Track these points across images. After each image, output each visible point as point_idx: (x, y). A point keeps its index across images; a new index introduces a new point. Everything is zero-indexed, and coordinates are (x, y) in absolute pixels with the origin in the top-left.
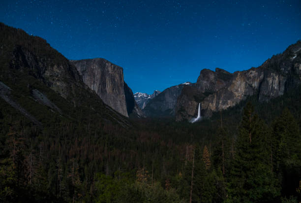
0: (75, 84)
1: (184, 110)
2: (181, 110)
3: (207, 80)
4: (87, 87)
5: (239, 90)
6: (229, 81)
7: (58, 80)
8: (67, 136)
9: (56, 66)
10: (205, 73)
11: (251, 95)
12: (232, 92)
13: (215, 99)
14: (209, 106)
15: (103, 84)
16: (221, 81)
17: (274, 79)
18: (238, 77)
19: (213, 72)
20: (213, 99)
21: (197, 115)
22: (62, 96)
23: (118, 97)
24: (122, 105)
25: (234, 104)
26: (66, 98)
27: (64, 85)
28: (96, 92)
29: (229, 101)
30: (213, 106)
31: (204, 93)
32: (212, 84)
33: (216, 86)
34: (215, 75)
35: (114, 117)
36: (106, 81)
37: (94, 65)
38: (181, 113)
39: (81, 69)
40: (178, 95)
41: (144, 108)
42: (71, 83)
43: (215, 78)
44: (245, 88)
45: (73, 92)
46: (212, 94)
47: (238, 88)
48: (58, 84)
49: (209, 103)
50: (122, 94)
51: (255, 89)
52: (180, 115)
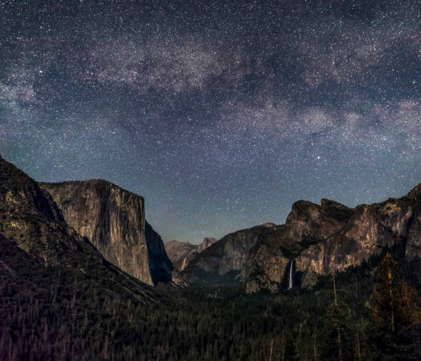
0: (48, 225)
1: (262, 273)
2: (258, 272)
3: (306, 220)
4: (70, 232)
5: (368, 236)
6: (347, 222)
7: (15, 219)
8: (27, 321)
9: (10, 193)
10: (301, 208)
11: (389, 246)
13: (323, 252)
14: (310, 264)
15: (104, 226)
16: (331, 223)
18: (365, 215)
19: (316, 205)
20: (317, 254)
22: (20, 246)
23: (134, 248)
24: (140, 264)
25: (359, 263)
26: (27, 250)
27: (26, 227)
28: (91, 238)
29: (349, 257)
30: (317, 266)
31: (299, 243)
32: (315, 226)
33: (322, 230)
34: (319, 211)
35: (125, 286)
36: (111, 220)
37: (88, 191)
38: (256, 279)
39: (61, 199)
40: (251, 245)
41: (185, 269)
42: (40, 223)
43: (321, 217)
44: (379, 233)
45: (44, 239)
46: (317, 243)
47: (365, 233)
48: (14, 225)
49: (311, 259)
50: (142, 244)
51: (398, 235)
52: (254, 281)
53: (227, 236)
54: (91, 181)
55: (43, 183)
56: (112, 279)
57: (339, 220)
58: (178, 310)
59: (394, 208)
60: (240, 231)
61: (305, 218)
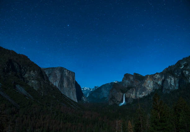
0: (44, 82)
2: (113, 98)
3: (129, 80)
4: (51, 84)
5: (150, 86)
6: (142, 81)
7: (33, 79)
9: (32, 71)
10: (127, 76)
11: (157, 89)
12: (145, 88)
13: (135, 91)
14: (130, 95)
15: (62, 82)
16: (137, 81)
17: (171, 79)
18: (148, 78)
19: (132, 75)
20: (133, 91)
21: (123, 101)
22: (34, 89)
23: (71, 89)
24: (73, 95)
25: (147, 95)
26: (37, 90)
27: (37, 82)
28: (57, 86)
29: (143, 93)
30: (133, 96)
31: (127, 88)
32: (132, 82)
33: (134, 83)
34: (133, 77)
35: (68, 102)
36: (64, 80)
37: (57, 71)
38: (112, 100)
39: (48, 73)
40: (110, 89)
41: (88, 97)
42: (41, 81)
43: (134, 79)
44: (154, 85)
45: (42, 87)
46: (132, 88)
47: (149, 84)
48: (33, 82)
49: (131, 93)
50: (74, 88)
51: (160, 85)
52: (112, 101)
53: (102, 86)
54: (58, 67)
57: (140, 80)
58: (86, 111)
59: (158, 76)
60: (107, 84)
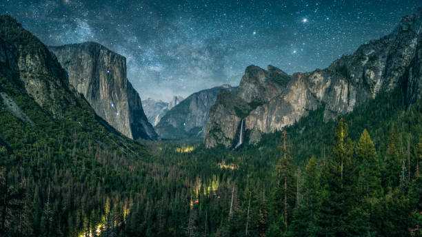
0: (55, 83)
1: (219, 130)
2: (216, 129)
3: (255, 83)
4: (71, 89)
5: (299, 100)
6: (286, 87)
7: (32, 77)
8: (43, 165)
9: (29, 56)
10: (251, 72)
11: (314, 109)
12: (289, 104)
13: (266, 113)
14: (256, 123)
15: (95, 83)
16: (274, 86)
18: (298, 82)
19: (264, 70)
20: (262, 114)
21: (238, 139)
22: (36, 101)
23: (118, 104)
24: (123, 119)
25: (292, 123)
26: (41, 105)
27: (40, 85)
28: (85, 96)
29: (285, 118)
30: (262, 125)
31: (249, 104)
32: (262, 89)
33: (266, 92)
34: (266, 76)
35: (111, 138)
36: (100, 79)
37: (83, 52)
38: (214, 135)
39: (64, 59)
40: (211, 105)
41: (157, 125)
42: (50, 81)
43: (267, 81)
44: (308, 98)
45: (52, 96)
46: (262, 105)
47: (298, 97)
48: (32, 83)
49: (257, 119)
50: (124, 100)
51: (320, 101)
52: (212, 137)
54: (86, 43)
55: (51, 47)
56: (102, 132)
57: (280, 85)
58: (152, 162)
60: (203, 91)
61: (254, 81)
